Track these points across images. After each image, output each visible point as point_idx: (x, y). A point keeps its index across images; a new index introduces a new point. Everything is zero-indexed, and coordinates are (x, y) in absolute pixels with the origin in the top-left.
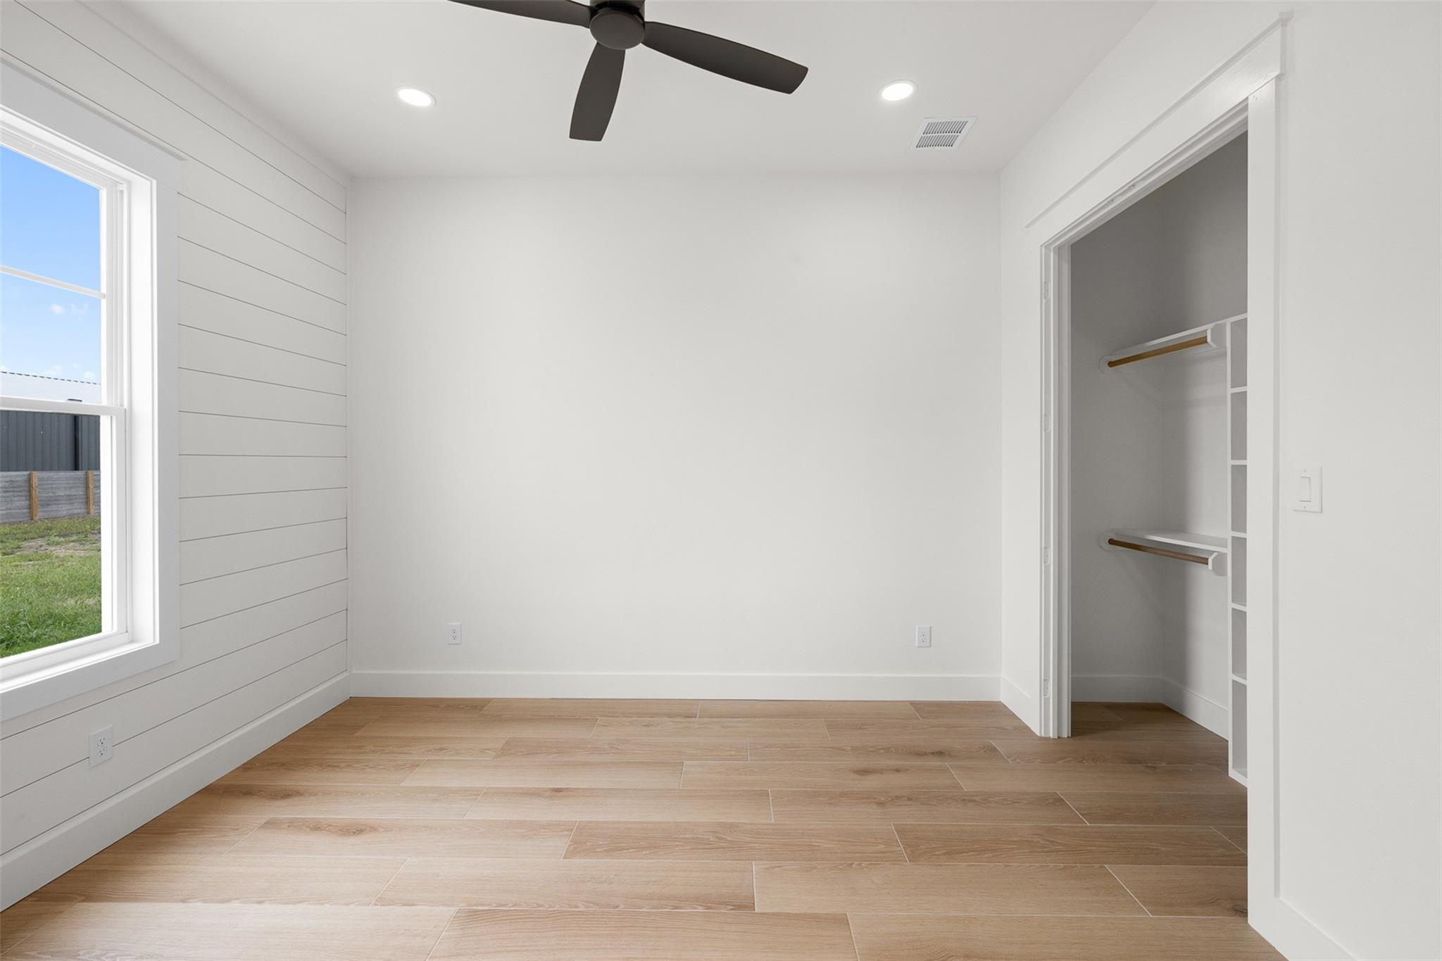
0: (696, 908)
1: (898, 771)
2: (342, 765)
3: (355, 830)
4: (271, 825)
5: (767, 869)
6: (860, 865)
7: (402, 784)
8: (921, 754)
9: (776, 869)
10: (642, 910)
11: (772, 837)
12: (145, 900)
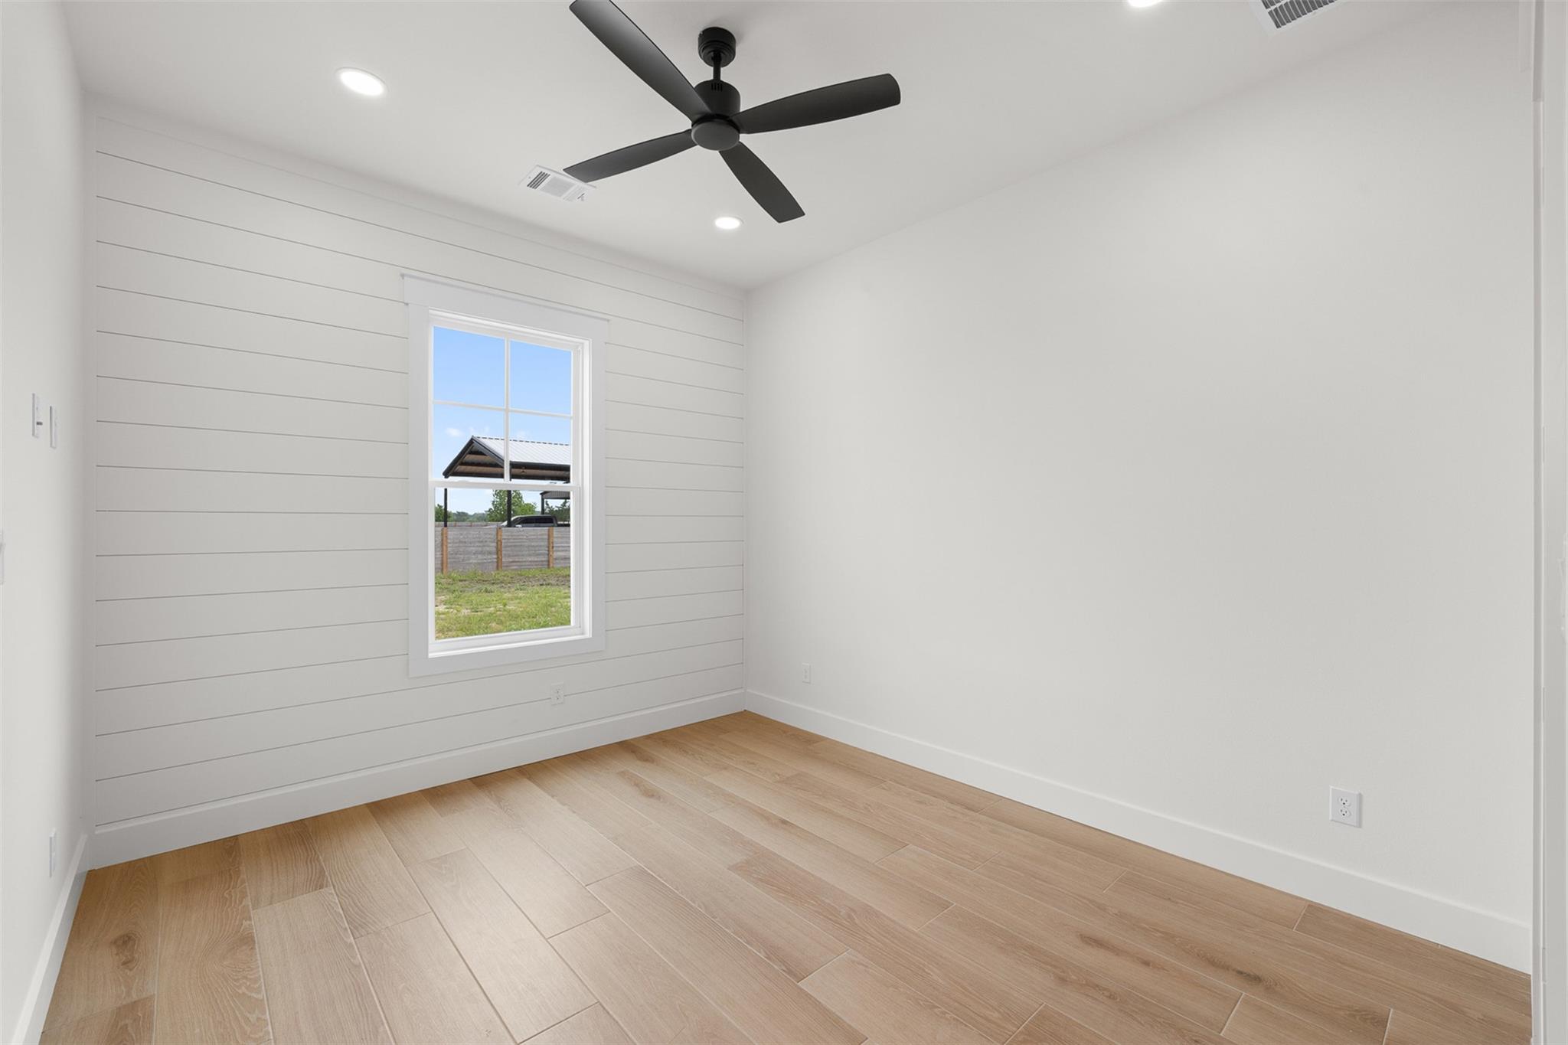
0: (760, 952)
1: (1146, 963)
2: (690, 753)
3: (650, 794)
4: (623, 774)
5: (853, 962)
6: (944, 1013)
7: (705, 778)
8: (1213, 963)
9: (861, 967)
10: (726, 930)
11: (896, 941)
12: (544, 790)
